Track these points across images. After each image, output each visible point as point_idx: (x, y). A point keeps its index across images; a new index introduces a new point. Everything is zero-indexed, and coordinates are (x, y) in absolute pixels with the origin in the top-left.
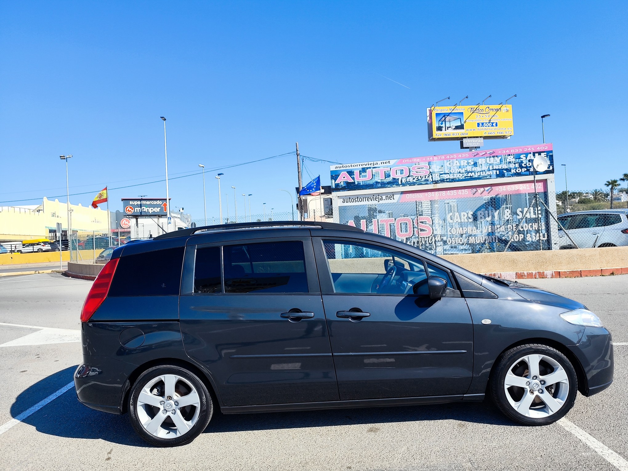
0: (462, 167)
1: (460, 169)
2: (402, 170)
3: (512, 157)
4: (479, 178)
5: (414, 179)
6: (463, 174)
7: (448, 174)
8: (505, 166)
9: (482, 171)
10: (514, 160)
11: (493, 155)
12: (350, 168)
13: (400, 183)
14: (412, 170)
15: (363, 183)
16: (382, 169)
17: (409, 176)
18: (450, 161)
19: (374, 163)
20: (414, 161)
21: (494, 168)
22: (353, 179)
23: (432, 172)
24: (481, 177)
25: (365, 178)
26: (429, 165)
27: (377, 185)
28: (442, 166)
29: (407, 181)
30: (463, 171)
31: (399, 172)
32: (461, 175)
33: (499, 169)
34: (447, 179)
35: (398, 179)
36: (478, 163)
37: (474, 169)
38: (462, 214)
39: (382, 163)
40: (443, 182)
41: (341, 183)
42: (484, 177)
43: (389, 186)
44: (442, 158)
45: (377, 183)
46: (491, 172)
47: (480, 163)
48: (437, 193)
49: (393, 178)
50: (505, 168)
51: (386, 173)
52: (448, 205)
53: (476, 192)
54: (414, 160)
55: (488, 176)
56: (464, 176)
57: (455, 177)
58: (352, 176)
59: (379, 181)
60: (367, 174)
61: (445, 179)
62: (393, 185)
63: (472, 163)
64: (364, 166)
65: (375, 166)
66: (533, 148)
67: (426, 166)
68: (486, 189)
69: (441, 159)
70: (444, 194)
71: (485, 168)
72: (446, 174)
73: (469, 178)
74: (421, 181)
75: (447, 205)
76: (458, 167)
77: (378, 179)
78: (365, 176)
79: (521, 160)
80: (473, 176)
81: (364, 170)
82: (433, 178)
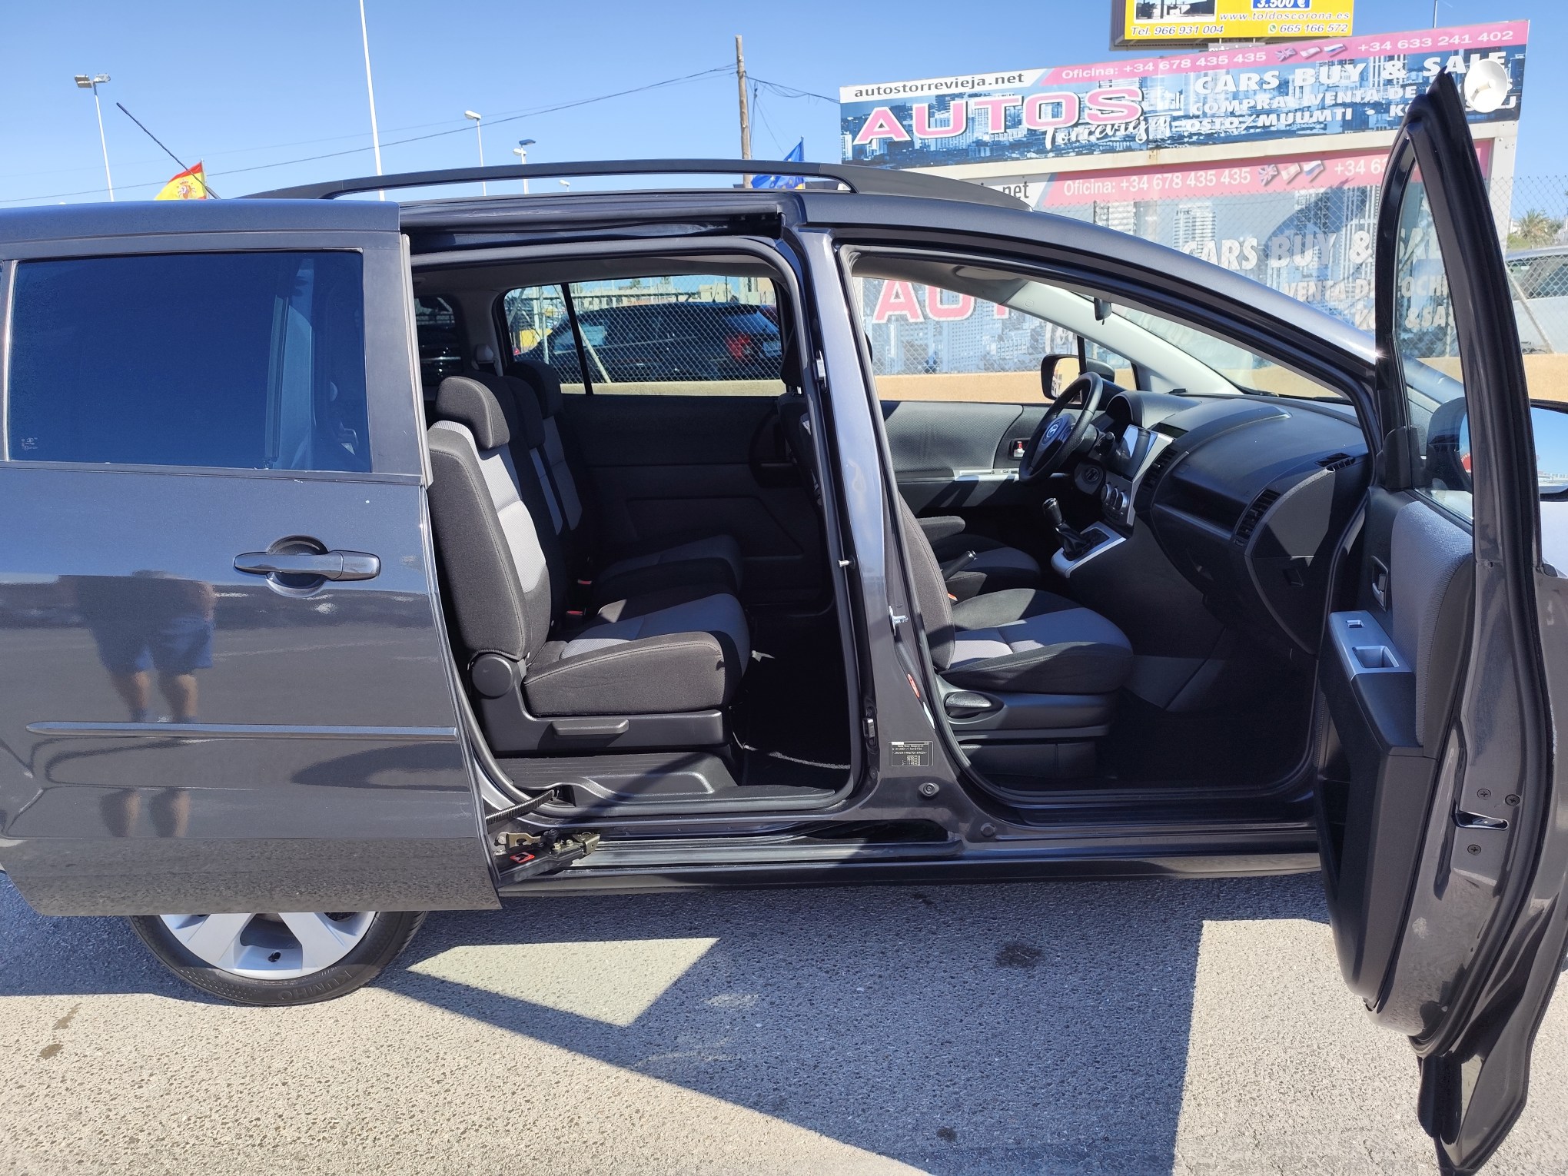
0: (1241, 96)
1: (1236, 102)
2: (1058, 104)
3: (1399, 64)
4: (1288, 133)
5: (1091, 133)
6: (1241, 119)
7: (1198, 117)
8: (1372, 95)
9: (1302, 110)
10: (1403, 74)
11: (1342, 56)
12: (902, 95)
13: (1049, 146)
14: (1088, 104)
15: (939, 146)
16: (997, 98)
17: (1076, 125)
18: (1206, 75)
19: (973, 81)
20: (1097, 74)
21: (1339, 101)
22: (909, 130)
23: (1150, 112)
24: (1295, 128)
25: (939, 129)
26: (1141, 88)
27: (979, 151)
28: (1181, 93)
29: (1069, 140)
30: (1242, 108)
31: (1047, 110)
32: (1236, 121)
33: (1352, 105)
34: (1191, 135)
35: (1045, 133)
36: (1290, 84)
37: (1280, 102)
38: (1226, 244)
39: (1000, 80)
40: (1179, 144)
41: (870, 142)
42: (1303, 129)
43: (1014, 155)
44: (1182, 66)
45: (980, 144)
46: (1327, 113)
47: (1298, 83)
48: (1158, 178)
49: (1028, 130)
50: (1371, 102)
51: (1008, 112)
52: (1188, 216)
53: (1274, 177)
54: (1098, 71)
55: (1318, 126)
56: (1244, 126)
57: (1217, 127)
58: (905, 123)
59: (987, 138)
60: (950, 115)
61: (1186, 134)
62: (1029, 152)
63: (1275, 83)
64: (944, 91)
65: (977, 89)
66: (1467, 37)
67: (1131, 93)
68: (1308, 166)
69: (1179, 69)
70: (1177, 184)
71: (1310, 99)
72: (1191, 118)
73: (1258, 130)
74: (1113, 139)
75: (1182, 216)
76: (1230, 96)
77: (985, 132)
78: (945, 123)
79: (1426, 74)
80: (1271, 126)
81: (942, 103)
82: (1150, 129)
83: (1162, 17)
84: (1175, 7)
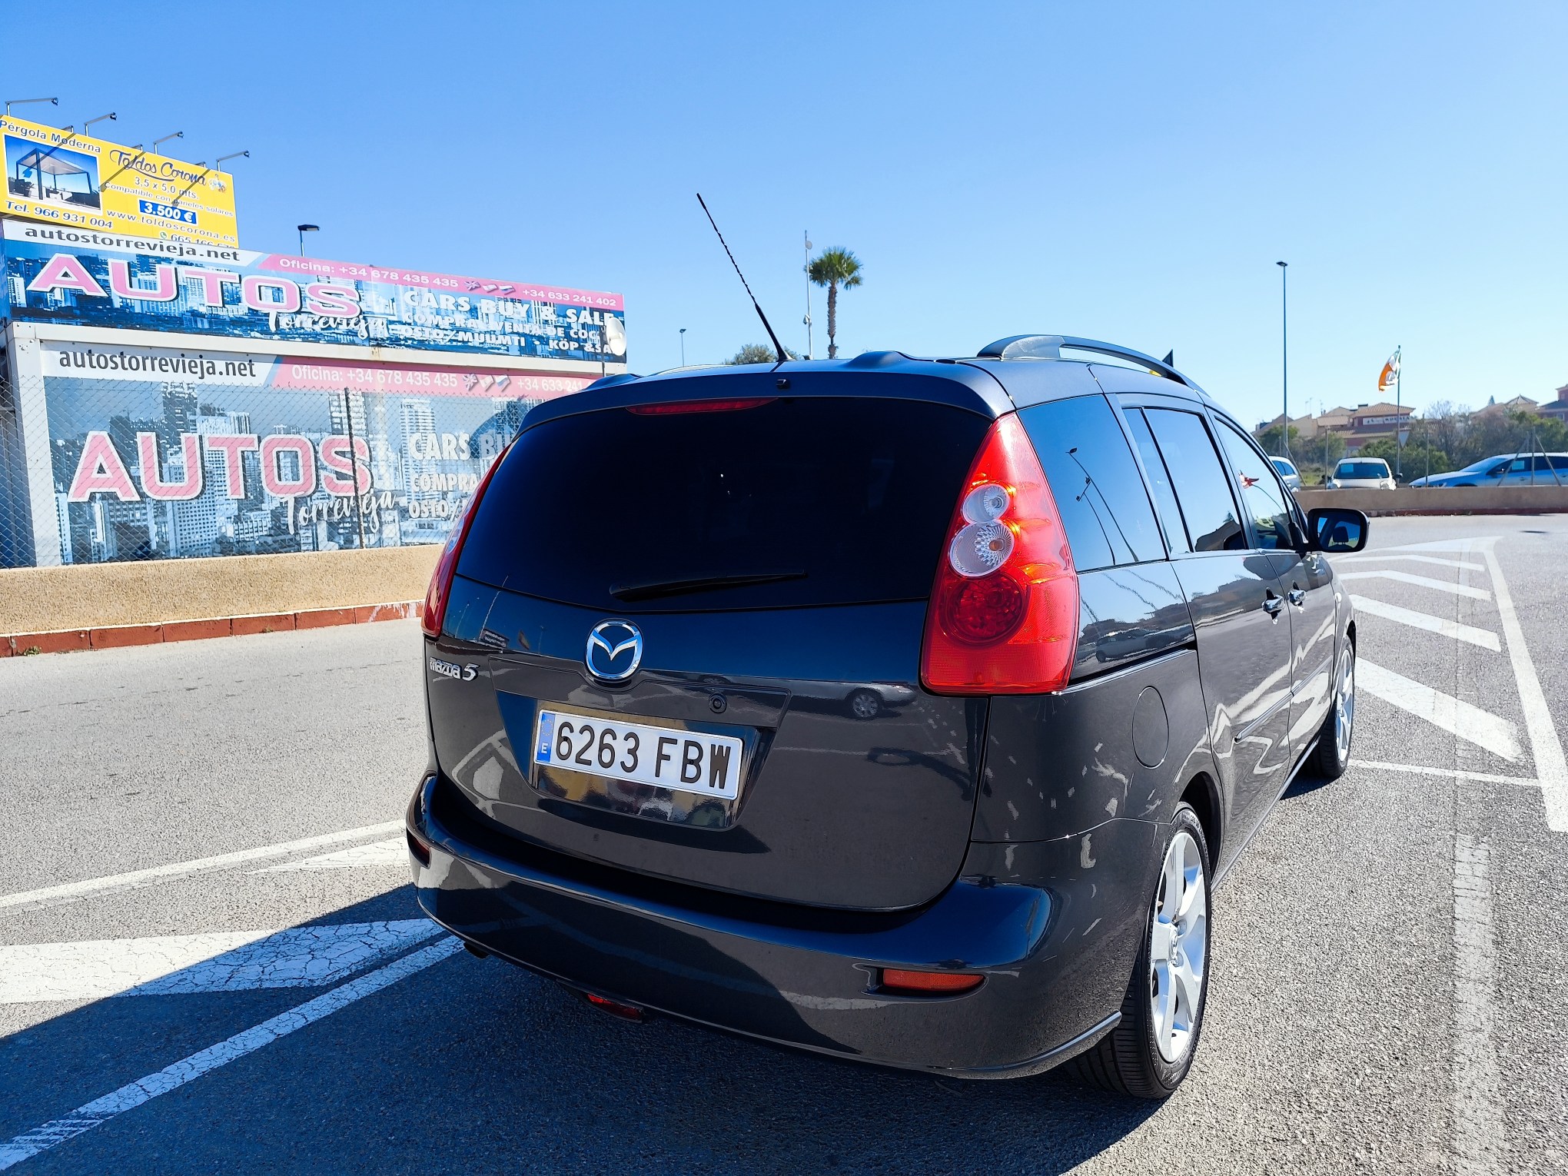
0: (443, 313)
1: (439, 317)
2: (279, 289)
3: (551, 309)
4: (481, 350)
5: (314, 323)
6: (445, 332)
7: (410, 324)
8: (537, 331)
9: (490, 332)
10: (554, 317)
11: (513, 296)
12: (91, 245)
13: (273, 329)
14: (309, 295)
15: (145, 309)
16: (211, 271)
17: (299, 312)
18: (412, 289)
19: (181, 249)
20: (315, 269)
21: (515, 331)
22: (105, 285)
23: (368, 312)
24: (486, 347)
25: (149, 291)
26: (357, 289)
27: (196, 322)
28: (393, 300)
29: (293, 325)
30: (445, 323)
31: (267, 294)
32: (442, 333)
33: (524, 335)
34: (406, 339)
35: (267, 315)
36: (479, 310)
37: (471, 323)
38: (445, 437)
39: (213, 254)
40: (397, 345)
41: (52, 290)
42: (492, 348)
43: (236, 332)
44: (391, 277)
45: (195, 314)
46: (508, 338)
47: (484, 311)
48: (381, 373)
49: (249, 309)
50: (537, 335)
51: (225, 287)
52: (411, 410)
53: (475, 384)
54: (315, 266)
55: (503, 348)
56: (448, 338)
57: (426, 336)
58: (98, 276)
59: (203, 310)
60: (157, 278)
61: (402, 337)
62: (253, 331)
63: (467, 308)
64: (146, 251)
65: (186, 258)
66: (590, 298)
67: (349, 292)
68: (499, 379)
69: (389, 280)
70: (398, 380)
71: (495, 326)
72: (405, 324)
73: (459, 344)
74: (336, 331)
75: (406, 410)
76: (434, 311)
77: (201, 302)
78: (151, 285)
79: (568, 320)
80: (468, 341)
81: (144, 264)
82: (370, 329)
83: (41, 198)
84: (55, 192)
